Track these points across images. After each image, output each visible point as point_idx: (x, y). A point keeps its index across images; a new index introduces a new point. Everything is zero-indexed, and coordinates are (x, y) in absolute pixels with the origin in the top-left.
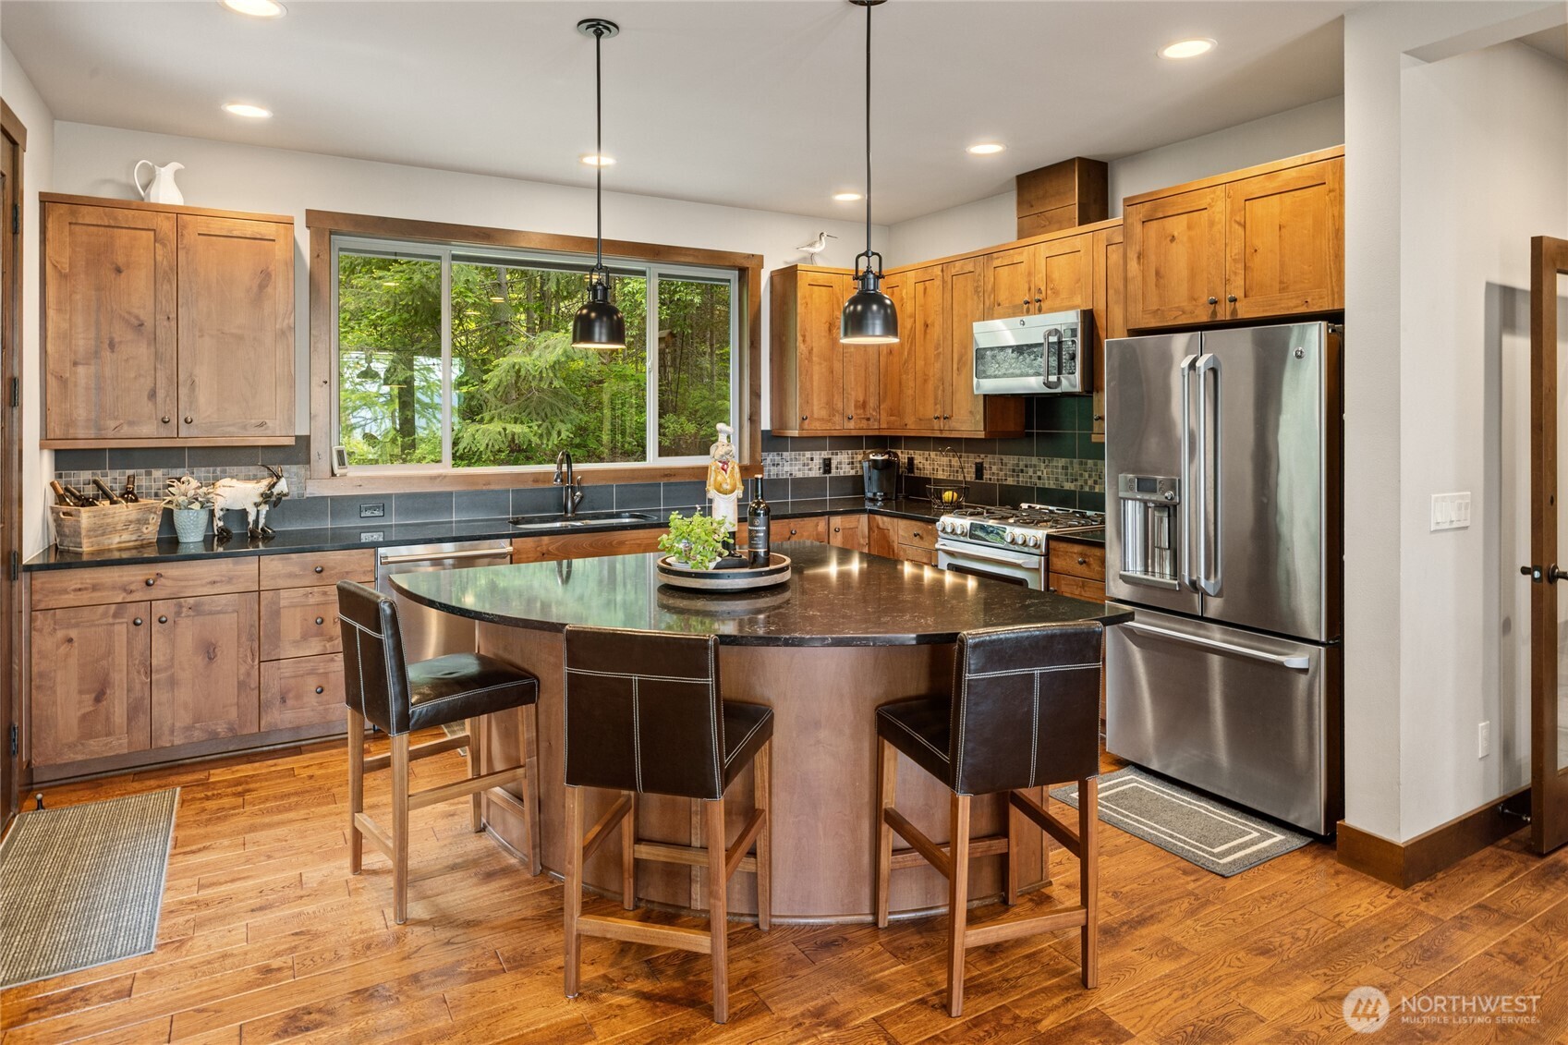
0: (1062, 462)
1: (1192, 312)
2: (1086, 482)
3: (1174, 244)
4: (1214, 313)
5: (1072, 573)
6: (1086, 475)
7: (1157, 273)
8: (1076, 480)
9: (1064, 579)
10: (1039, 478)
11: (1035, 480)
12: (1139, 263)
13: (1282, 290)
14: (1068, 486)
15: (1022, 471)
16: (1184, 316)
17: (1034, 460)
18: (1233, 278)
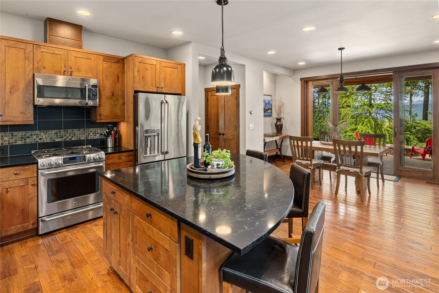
0: (54, 132)
1: (152, 89)
2: (67, 137)
3: (147, 71)
4: (157, 90)
5: (114, 163)
6: (68, 135)
7: (143, 77)
8: (62, 137)
9: (111, 166)
10: (40, 139)
11: (37, 139)
12: (138, 73)
13: (171, 88)
14: (57, 140)
15: (28, 137)
16: (150, 89)
17: (37, 132)
18: (161, 83)
